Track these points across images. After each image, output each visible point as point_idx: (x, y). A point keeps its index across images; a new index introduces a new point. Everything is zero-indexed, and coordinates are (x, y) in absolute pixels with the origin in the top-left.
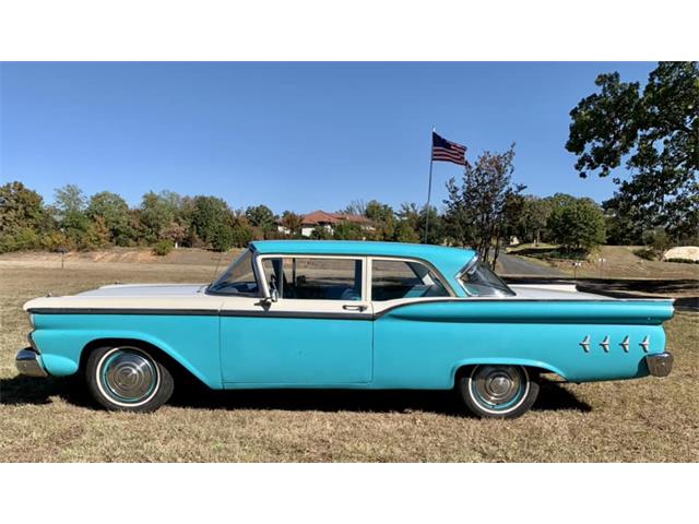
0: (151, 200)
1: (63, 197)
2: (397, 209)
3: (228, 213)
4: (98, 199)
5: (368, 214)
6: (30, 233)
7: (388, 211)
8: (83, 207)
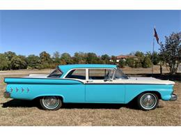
0: (76, 54)
1: (55, 55)
2: (145, 53)
3: (96, 57)
4: (63, 55)
5: (136, 55)
6: (47, 64)
7: (142, 54)
8: (60, 57)
